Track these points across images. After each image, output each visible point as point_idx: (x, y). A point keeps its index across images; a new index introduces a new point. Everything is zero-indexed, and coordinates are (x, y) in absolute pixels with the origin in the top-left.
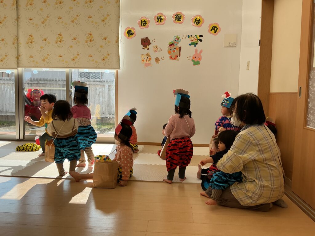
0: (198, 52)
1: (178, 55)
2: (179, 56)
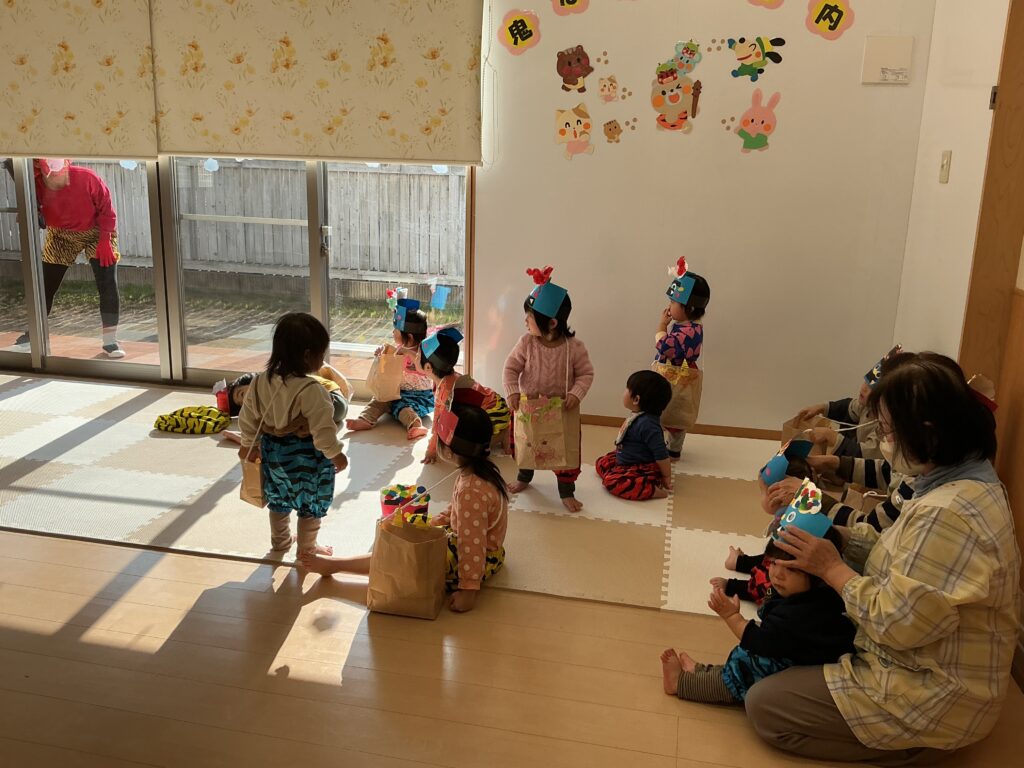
0: (765, 103)
1: (689, 112)
2: (693, 117)
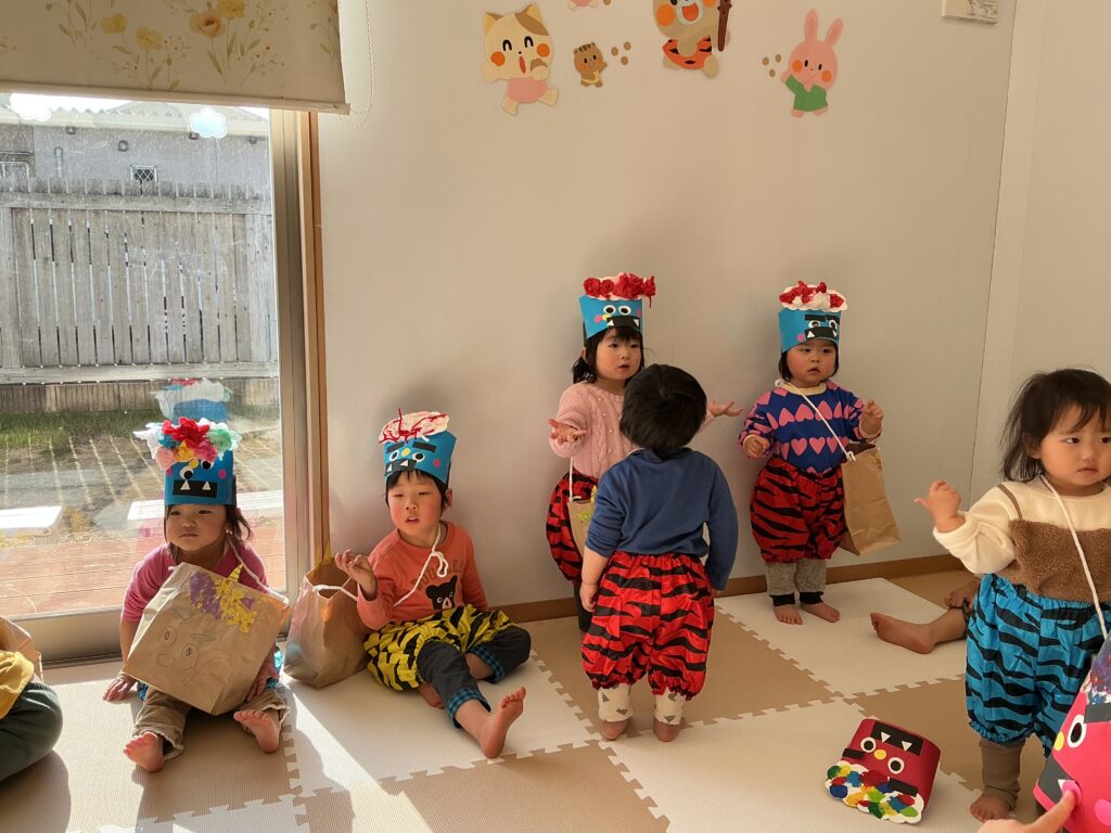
1: (714, 42)
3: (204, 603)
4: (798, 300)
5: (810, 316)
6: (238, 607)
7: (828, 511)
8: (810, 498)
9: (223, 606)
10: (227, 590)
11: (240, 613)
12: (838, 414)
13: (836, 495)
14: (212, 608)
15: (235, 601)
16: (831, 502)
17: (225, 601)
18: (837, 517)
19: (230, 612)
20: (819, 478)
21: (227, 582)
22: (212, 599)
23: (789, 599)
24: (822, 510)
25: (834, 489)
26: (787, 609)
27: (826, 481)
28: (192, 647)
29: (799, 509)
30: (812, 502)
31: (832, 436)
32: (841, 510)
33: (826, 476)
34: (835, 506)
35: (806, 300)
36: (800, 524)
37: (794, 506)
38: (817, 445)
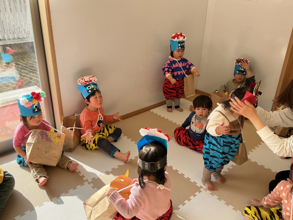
3: (46, 139)
4: (176, 38)
5: (179, 43)
6: (57, 138)
7: (181, 88)
8: (177, 85)
9: (52, 139)
10: (51, 134)
11: (57, 140)
12: (184, 65)
13: (183, 84)
14: (48, 139)
15: (55, 137)
16: (182, 86)
17: (52, 137)
18: (182, 90)
19: (54, 140)
20: (179, 81)
21: (51, 132)
22: (48, 137)
23: (171, 107)
24: (179, 88)
25: (182, 83)
26: (170, 109)
27: (181, 82)
28: (46, 151)
29: (175, 88)
30: (177, 86)
31: (182, 71)
32: (183, 88)
33: (181, 80)
34: (182, 87)
35: (178, 38)
36: (174, 91)
37: (173, 87)
38: (179, 73)
